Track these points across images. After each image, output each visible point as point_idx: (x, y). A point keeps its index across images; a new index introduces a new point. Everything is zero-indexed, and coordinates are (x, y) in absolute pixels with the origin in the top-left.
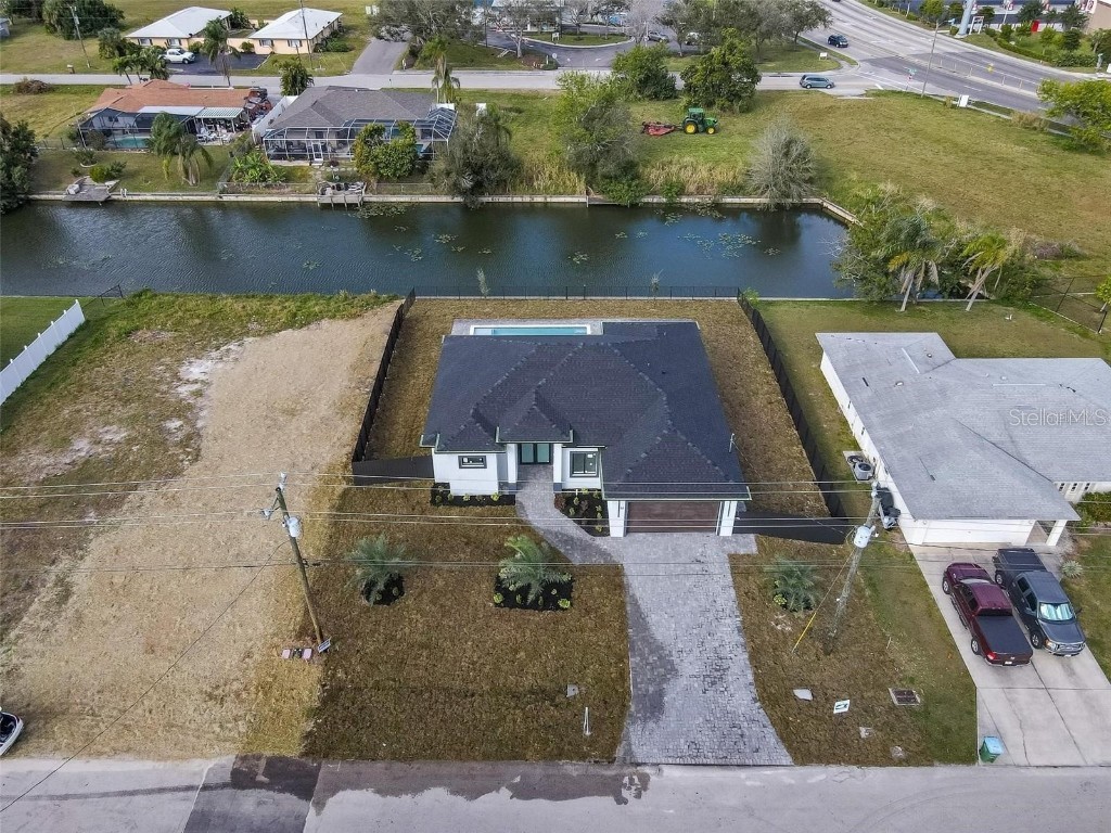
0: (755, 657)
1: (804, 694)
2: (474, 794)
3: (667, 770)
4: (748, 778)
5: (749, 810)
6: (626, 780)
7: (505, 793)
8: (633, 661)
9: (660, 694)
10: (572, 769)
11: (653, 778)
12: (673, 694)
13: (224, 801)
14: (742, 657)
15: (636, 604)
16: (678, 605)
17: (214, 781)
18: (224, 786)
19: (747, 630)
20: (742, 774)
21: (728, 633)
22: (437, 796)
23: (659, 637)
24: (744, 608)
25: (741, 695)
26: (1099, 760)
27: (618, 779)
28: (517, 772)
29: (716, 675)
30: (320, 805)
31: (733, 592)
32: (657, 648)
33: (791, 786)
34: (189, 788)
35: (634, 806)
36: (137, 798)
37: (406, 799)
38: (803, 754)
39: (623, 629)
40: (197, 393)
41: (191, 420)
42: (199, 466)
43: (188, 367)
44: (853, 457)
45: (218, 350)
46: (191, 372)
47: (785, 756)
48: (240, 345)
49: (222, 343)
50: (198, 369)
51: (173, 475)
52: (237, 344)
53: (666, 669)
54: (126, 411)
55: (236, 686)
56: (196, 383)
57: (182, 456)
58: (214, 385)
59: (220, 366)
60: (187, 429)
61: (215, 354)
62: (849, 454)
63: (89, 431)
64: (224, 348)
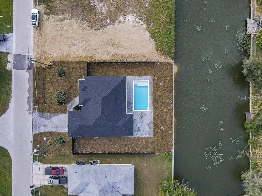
0: (48, 132)
1: (45, 139)
2: (28, 91)
3: (32, 117)
4: (31, 128)
5: (26, 127)
6: (30, 111)
7: (28, 95)
8: (48, 114)
9: (43, 117)
10: (32, 104)
11: (31, 115)
13: (27, 58)
14: (49, 130)
17: (30, 56)
18: (29, 58)
19: (54, 133)
20: (31, 127)
21: (53, 129)
22: (28, 86)
23: (53, 118)
24: (57, 133)
25: (43, 129)
26: (33, 176)
28: (32, 97)
29: (45, 126)
30: (26, 71)
33: (30, 133)
34: (29, 53)
35: (26, 112)
36: (27, 47)
37: (28, 82)
38: (34, 136)
39: (53, 113)
40: (120, 22)
41: (109, 24)
42: (94, 31)
43: (131, 16)
44: (97, 162)
45: (140, 20)
46: (129, 17)
47: (34, 134)
48: (142, 25)
49: (143, 20)
50: (130, 18)
51: (92, 27)
52: (143, 24)
53: (47, 119)
54: (113, 9)
55: (45, 54)
56: (124, 20)
57: (97, 27)
58: (123, 24)
59: (132, 23)
60: (106, 24)
61: (137, 20)
62: (99, 161)
63: (106, 4)
64: (140, 21)
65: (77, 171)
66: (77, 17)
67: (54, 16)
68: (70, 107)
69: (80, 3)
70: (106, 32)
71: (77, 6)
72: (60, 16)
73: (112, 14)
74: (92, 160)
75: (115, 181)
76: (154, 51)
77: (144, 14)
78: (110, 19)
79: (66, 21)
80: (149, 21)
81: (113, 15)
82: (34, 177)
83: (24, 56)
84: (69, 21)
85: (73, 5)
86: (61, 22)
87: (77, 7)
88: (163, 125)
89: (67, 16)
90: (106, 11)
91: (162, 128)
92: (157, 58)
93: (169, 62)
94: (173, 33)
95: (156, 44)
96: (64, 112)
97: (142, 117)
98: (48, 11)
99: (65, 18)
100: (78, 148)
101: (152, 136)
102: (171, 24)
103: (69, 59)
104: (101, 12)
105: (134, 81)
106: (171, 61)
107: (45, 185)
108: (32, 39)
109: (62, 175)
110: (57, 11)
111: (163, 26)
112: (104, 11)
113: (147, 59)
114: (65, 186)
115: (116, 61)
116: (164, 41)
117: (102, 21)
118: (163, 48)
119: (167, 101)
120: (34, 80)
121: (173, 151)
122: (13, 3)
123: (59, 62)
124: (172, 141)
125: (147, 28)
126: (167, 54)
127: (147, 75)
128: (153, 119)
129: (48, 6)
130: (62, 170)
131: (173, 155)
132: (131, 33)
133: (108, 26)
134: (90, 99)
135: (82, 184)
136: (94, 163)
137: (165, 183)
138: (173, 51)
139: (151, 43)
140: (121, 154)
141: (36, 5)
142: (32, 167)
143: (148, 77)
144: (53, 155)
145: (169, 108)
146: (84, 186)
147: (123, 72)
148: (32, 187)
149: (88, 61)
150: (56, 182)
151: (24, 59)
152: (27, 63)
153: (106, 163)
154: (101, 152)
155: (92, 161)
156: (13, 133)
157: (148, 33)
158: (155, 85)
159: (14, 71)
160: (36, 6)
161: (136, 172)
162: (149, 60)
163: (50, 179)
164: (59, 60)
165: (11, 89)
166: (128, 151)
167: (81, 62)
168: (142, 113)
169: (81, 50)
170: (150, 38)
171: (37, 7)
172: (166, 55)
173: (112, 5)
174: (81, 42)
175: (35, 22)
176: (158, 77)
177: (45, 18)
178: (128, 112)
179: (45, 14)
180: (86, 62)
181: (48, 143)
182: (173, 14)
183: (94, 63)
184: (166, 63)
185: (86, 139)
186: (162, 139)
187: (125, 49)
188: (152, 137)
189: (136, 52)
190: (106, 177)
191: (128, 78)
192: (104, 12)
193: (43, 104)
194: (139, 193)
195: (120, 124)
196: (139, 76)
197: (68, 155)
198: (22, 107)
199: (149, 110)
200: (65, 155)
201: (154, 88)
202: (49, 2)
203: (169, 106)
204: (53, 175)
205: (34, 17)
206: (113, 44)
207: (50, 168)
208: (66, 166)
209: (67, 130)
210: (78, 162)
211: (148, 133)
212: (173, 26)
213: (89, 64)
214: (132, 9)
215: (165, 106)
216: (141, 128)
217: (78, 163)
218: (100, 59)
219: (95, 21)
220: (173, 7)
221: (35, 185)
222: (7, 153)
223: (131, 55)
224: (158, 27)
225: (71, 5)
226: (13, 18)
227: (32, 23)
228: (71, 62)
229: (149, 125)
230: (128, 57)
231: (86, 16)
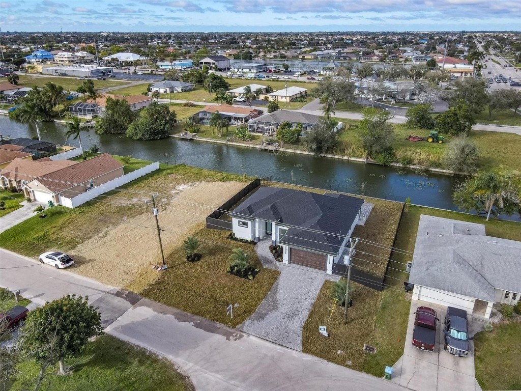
0: (312, 314)
2: (181, 320)
3: (252, 337)
4: (279, 349)
6: (235, 334)
7: (192, 323)
8: (263, 302)
9: (266, 314)
10: (219, 325)
11: (244, 337)
12: (271, 316)
13: (110, 298)
14: (307, 313)
15: (277, 286)
16: (293, 290)
17: (111, 292)
18: (113, 294)
20: (279, 347)
23: (278, 297)
27: (232, 333)
28: (199, 319)
29: (291, 316)
30: (135, 307)
31: (318, 292)
32: (275, 301)
33: (295, 357)
34: (104, 292)
35: (231, 342)
37: (161, 315)
38: (308, 350)
40: (177, 193)
42: (164, 212)
43: (179, 186)
47: (300, 348)
49: (194, 182)
50: (182, 187)
52: (199, 183)
53: (275, 307)
56: (179, 190)
57: (161, 208)
58: (183, 192)
59: (189, 187)
61: (190, 184)
62: (409, 262)
63: (139, 197)
65: (425, 269)
66: (122, 220)
67: (86, 241)
69: (107, 214)
77: (188, 180)
78: (163, 198)
80: (201, 179)
99: (106, 232)
110: (85, 236)
125: (208, 182)
133: (172, 201)
134: (274, 204)
144: (378, 330)
149: (203, 228)
151: (108, 303)
157: (216, 182)
170: (224, 182)
190: (442, 235)
197: (385, 302)
214: (172, 184)
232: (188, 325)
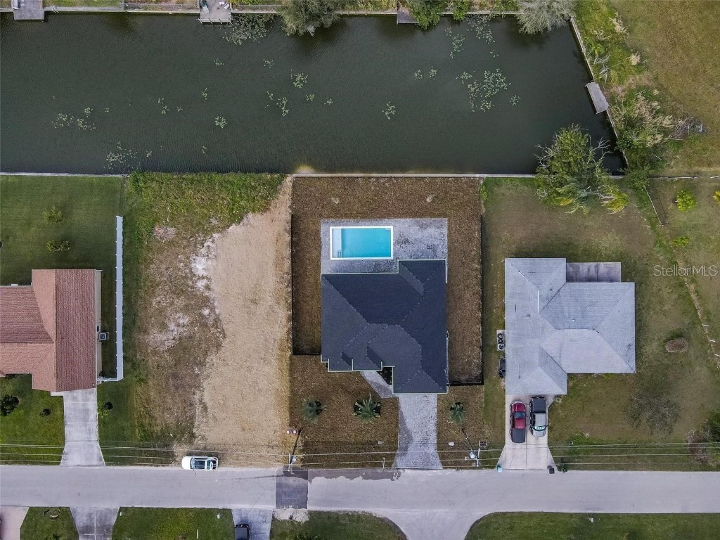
1: (452, 444)
2: (352, 478)
3: (406, 471)
4: (429, 473)
5: (427, 483)
6: (394, 474)
7: (361, 478)
8: (399, 436)
9: (407, 447)
10: (379, 470)
11: (402, 473)
12: (411, 449)
13: (284, 480)
14: (435, 435)
15: (402, 415)
16: (416, 415)
17: (279, 474)
18: (282, 476)
19: (438, 425)
20: (427, 472)
21: (432, 426)
22: (342, 479)
23: (408, 427)
24: (439, 417)
25: (432, 450)
27: (392, 473)
28: (364, 471)
29: (424, 442)
30: (311, 481)
31: (436, 410)
32: (408, 432)
33: (440, 475)
34: (273, 476)
35: (397, 482)
36: (260, 479)
37: (334, 479)
38: (446, 465)
39: (397, 426)
40: (208, 287)
41: (212, 309)
42: (227, 340)
43: (194, 264)
44: (500, 334)
45: (203, 246)
46: (198, 269)
47: (441, 467)
48: (213, 242)
49: (203, 240)
50: (200, 266)
51: (219, 346)
52: (211, 240)
53: (410, 439)
54: (180, 302)
55: (275, 443)
56: (204, 278)
57: (218, 334)
58: (213, 281)
59: (210, 263)
60: (213, 316)
61: (203, 251)
62: (499, 331)
63: (171, 317)
64: (205, 245)
65: (517, 376)
66: (197, 375)
67: (196, 424)
68: (386, 390)
69: (170, 371)
70: (230, 317)
71: (175, 376)
72: (195, 412)
73: (191, 304)
74: (496, 346)
75: (537, 297)
76: (267, 215)
77: (191, 237)
78: (201, 307)
79: (206, 399)
80: (205, 227)
81: (193, 302)
82: (530, 466)
83: (279, 486)
84: (206, 394)
85: (174, 385)
86: (208, 410)
87: (178, 377)
88: (423, 198)
89: (197, 397)
90: (186, 317)
91: (429, 200)
92: (283, 209)
93: (291, 184)
94: (231, 177)
95: (254, 211)
96: (395, 404)
97: (406, 241)
98: (186, 436)
99: (201, 402)
100: (470, 374)
101: (445, 221)
102: (210, 181)
103: (286, 393)
104: (188, 326)
105: (332, 259)
106: (289, 180)
107: (549, 444)
108: (244, 469)
109: (528, 407)
110: (187, 417)
111: (217, 198)
112: (185, 320)
113: (286, 230)
114: (550, 401)
115: (290, 295)
116: (248, 196)
117: (206, 325)
118: (262, 197)
119: (373, 188)
120: (328, 466)
121: (478, 175)
122: (170, 509)
123: (291, 415)
124: (456, 178)
125: (219, 232)
126: (274, 188)
127: (318, 232)
128: (411, 219)
129: (175, 436)
130: (518, 407)
131: (486, 175)
132: (232, 265)
133: (217, 312)
134: (368, 347)
135: (543, 365)
136: (502, 341)
137: (542, 194)
138: (269, 176)
139: (252, 223)
140: (483, 284)
141: (174, 460)
142: (511, 471)
143: (323, 228)
144: (486, 426)
145: (387, 184)
146: (548, 361)
147: (312, 280)
148: (552, 471)
149: (289, 353)
150: (541, 419)
151: (286, 486)
152: (293, 481)
153: (502, 316)
154: (479, 326)
155: (499, 345)
156: (440, 510)
157: (231, 228)
158: (339, 214)
159: (310, 507)
160: (177, 461)
161: (520, 254)
162: (288, 227)
163: (535, 432)
164: (287, 414)
165: (347, 514)
166: (477, 269)
167: (292, 368)
168: (397, 242)
169: (267, 369)
170: (241, 224)
171: (177, 459)
172: (276, 191)
173: (172, 304)
174: (249, 369)
175: (209, 462)
176: (323, 207)
177: (200, 442)
178: (395, 270)
179: (191, 443)
180: (291, 358)
181: (461, 438)
182: (190, 176)
183: (294, 341)
184: (293, 191)
185: (452, 359)
186: (452, 199)
187: (263, 277)
188: (449, 220)
189: (271, 254)
190: (529, 316)
191: (325, 270)
192: (187, 320)
193: (378, 448)
194: (565, 247)
195: (419, 286)
196: (320, 247)
197: (486, 395)
198: (386, 491)
199: (391, 227)
200: (486, 402)
201: (346, 216)
202: (167, 434)
203: (384, 184)
204: (528, 427)
205: (200, 464)
206: (255, 302)
207: (512, 432)
208: (509, 400)
209: (433, 397)
210: (500, 373)
211: (439, 228)
212: (217, 177)
213: (296, 351)
214: (180, 262)
215: (383, 192)
216: (430, 243)
217: (502, 374)
218: (286, 329)
219: (206, 339)
220: (175, 177)
221: (548, 464)
222: (481, 522)
223: (278, 264)
224: (218, 208)
225: (173, 389)
226: (201, 509)
227: (211, 469)
228: (292, 391)
229: (422, 227)
230: (282, 271)
231: (196, 358)
232: (359, 480)
